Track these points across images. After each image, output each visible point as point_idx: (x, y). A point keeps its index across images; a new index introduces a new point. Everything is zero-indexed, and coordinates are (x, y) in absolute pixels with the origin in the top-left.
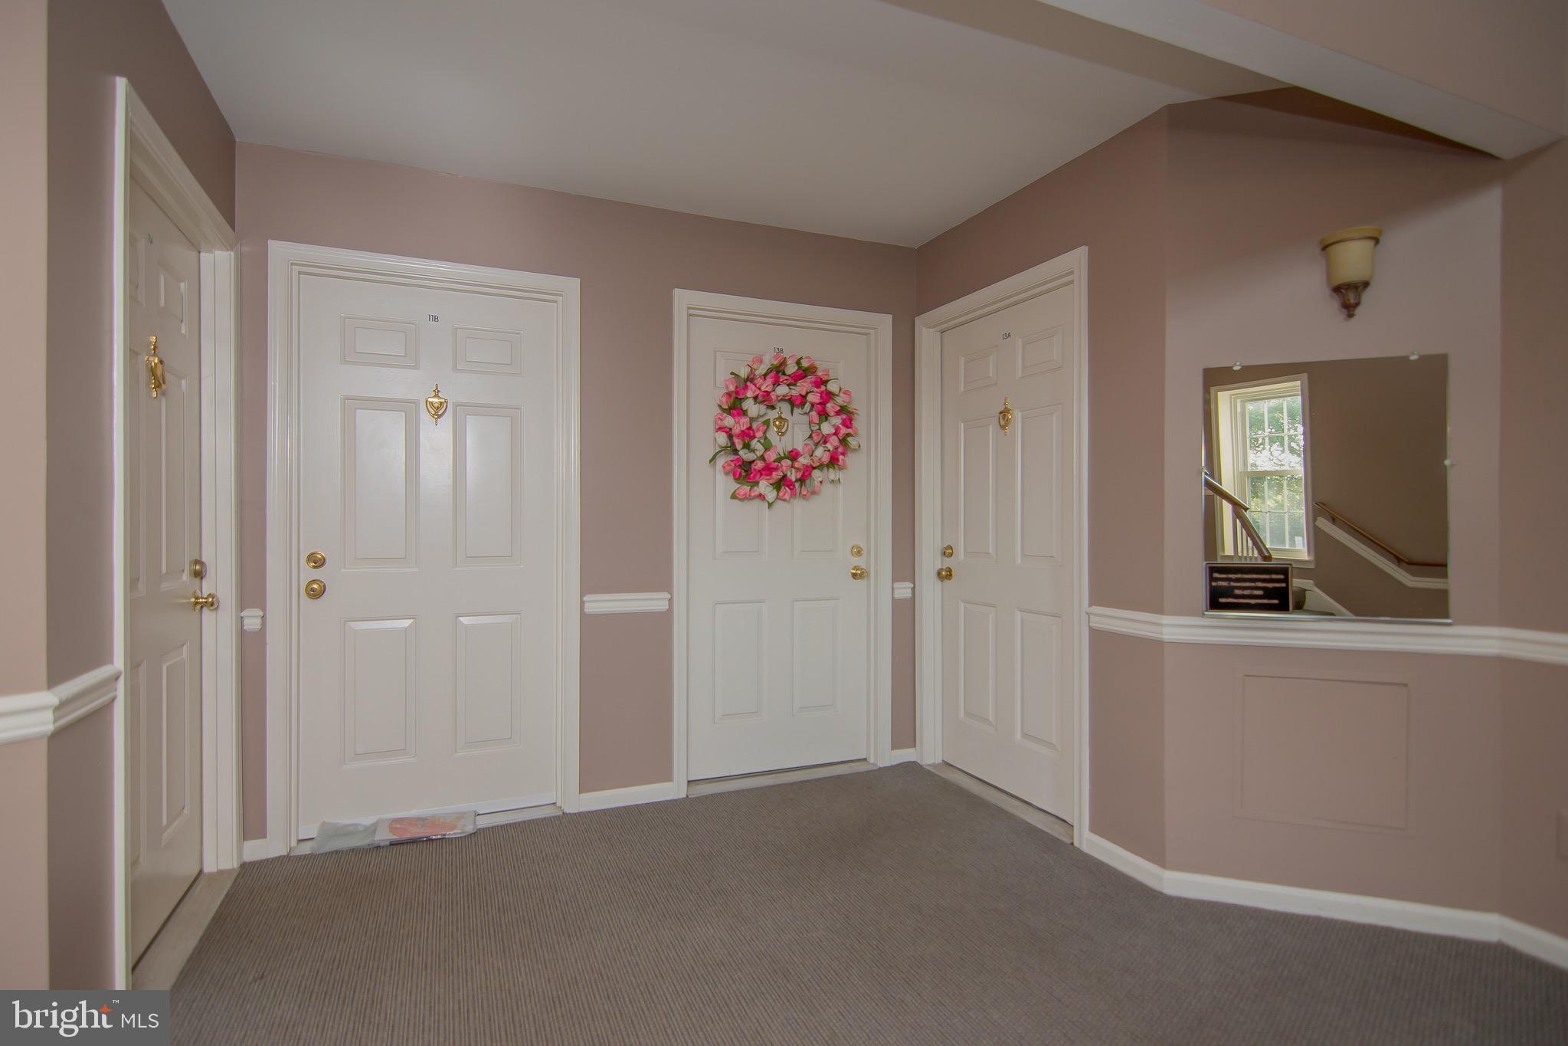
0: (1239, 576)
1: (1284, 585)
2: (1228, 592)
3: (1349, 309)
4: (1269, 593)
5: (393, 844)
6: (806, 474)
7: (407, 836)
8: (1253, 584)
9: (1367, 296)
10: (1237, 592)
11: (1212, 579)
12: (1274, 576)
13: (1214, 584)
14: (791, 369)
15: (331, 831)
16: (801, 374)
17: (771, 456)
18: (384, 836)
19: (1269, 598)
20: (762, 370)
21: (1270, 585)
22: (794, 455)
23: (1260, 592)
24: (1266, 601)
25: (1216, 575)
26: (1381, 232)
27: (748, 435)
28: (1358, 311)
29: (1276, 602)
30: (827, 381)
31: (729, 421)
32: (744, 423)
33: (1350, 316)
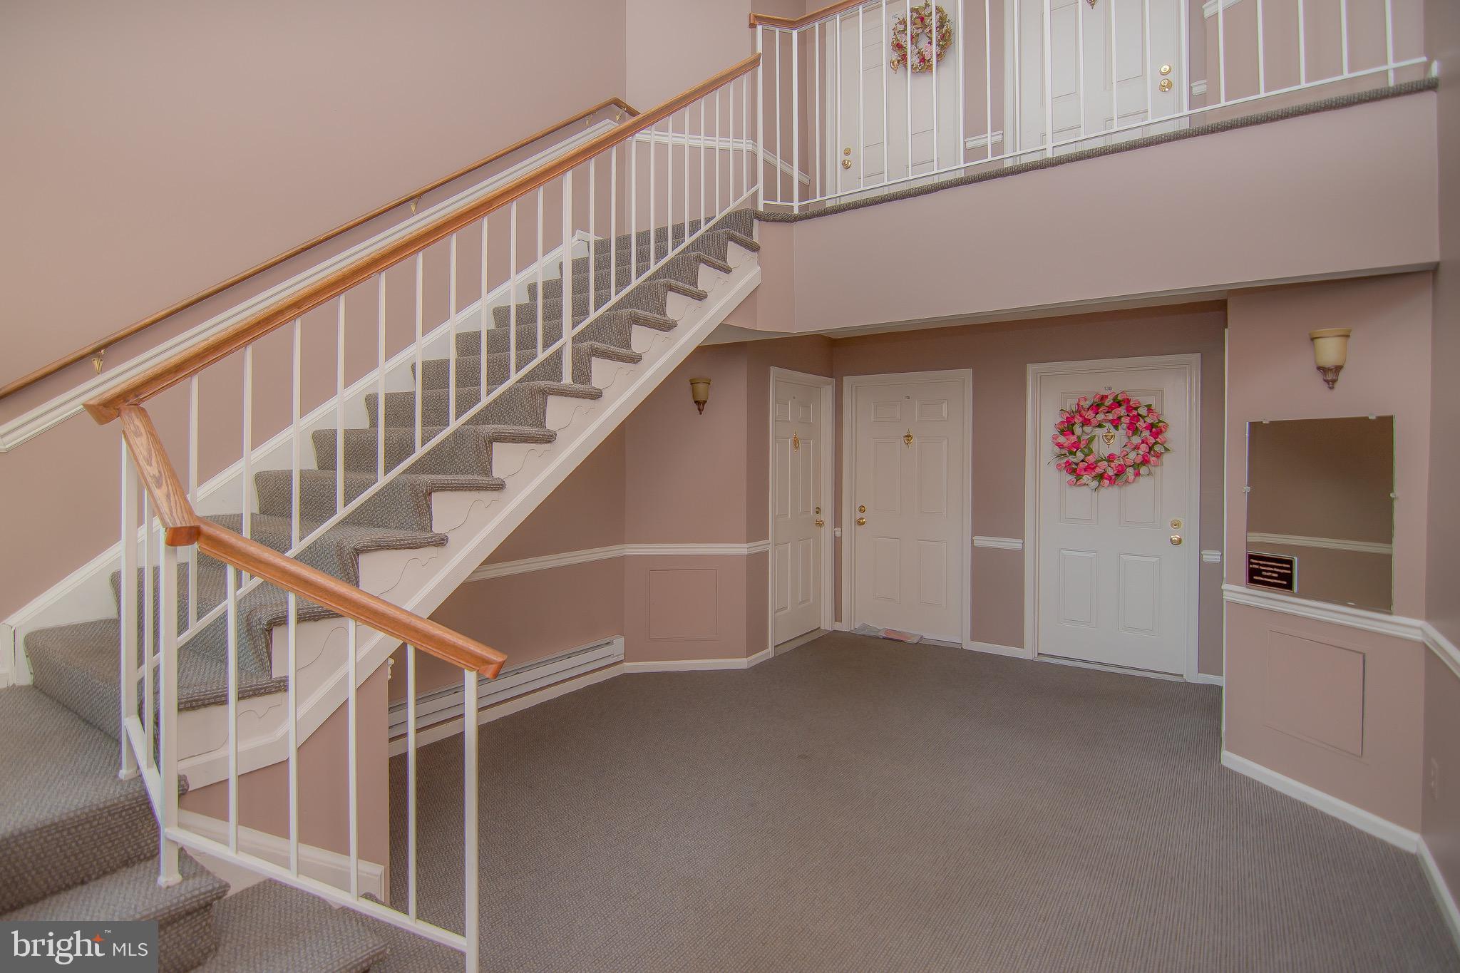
0: (1264, 563)
1: (1289, 572)
2: (1258, 572)
3: (1331, 383)
4: (1281, 576)
5: (884, 638)
6: (1121, 471)
7: (889, 637)
8: (1272, 569)
9: (1342, 375)
10: (1264, 573)
11: (1250, 563)
12: (1285, 565)
13: (1251, 566)
14: (1108, 402)
15: (865, 627)
16: (1117, 404)
17: (1091, 459)
18: (882, 634)
19: (1281, 580)
20: (1086, 404)
21: (1282, 571)
22: (1111, 458)
23: (1276, 575)
24: (1279, 582)
25: (1252, 560)
26: (1350, 331)
27: (1076, 446)
28: (1337, 385)
29: (1285, 583)
30: (1138, 408)
31: (1062, 439)
32: (1073, 439)
33: (1332, 388)
